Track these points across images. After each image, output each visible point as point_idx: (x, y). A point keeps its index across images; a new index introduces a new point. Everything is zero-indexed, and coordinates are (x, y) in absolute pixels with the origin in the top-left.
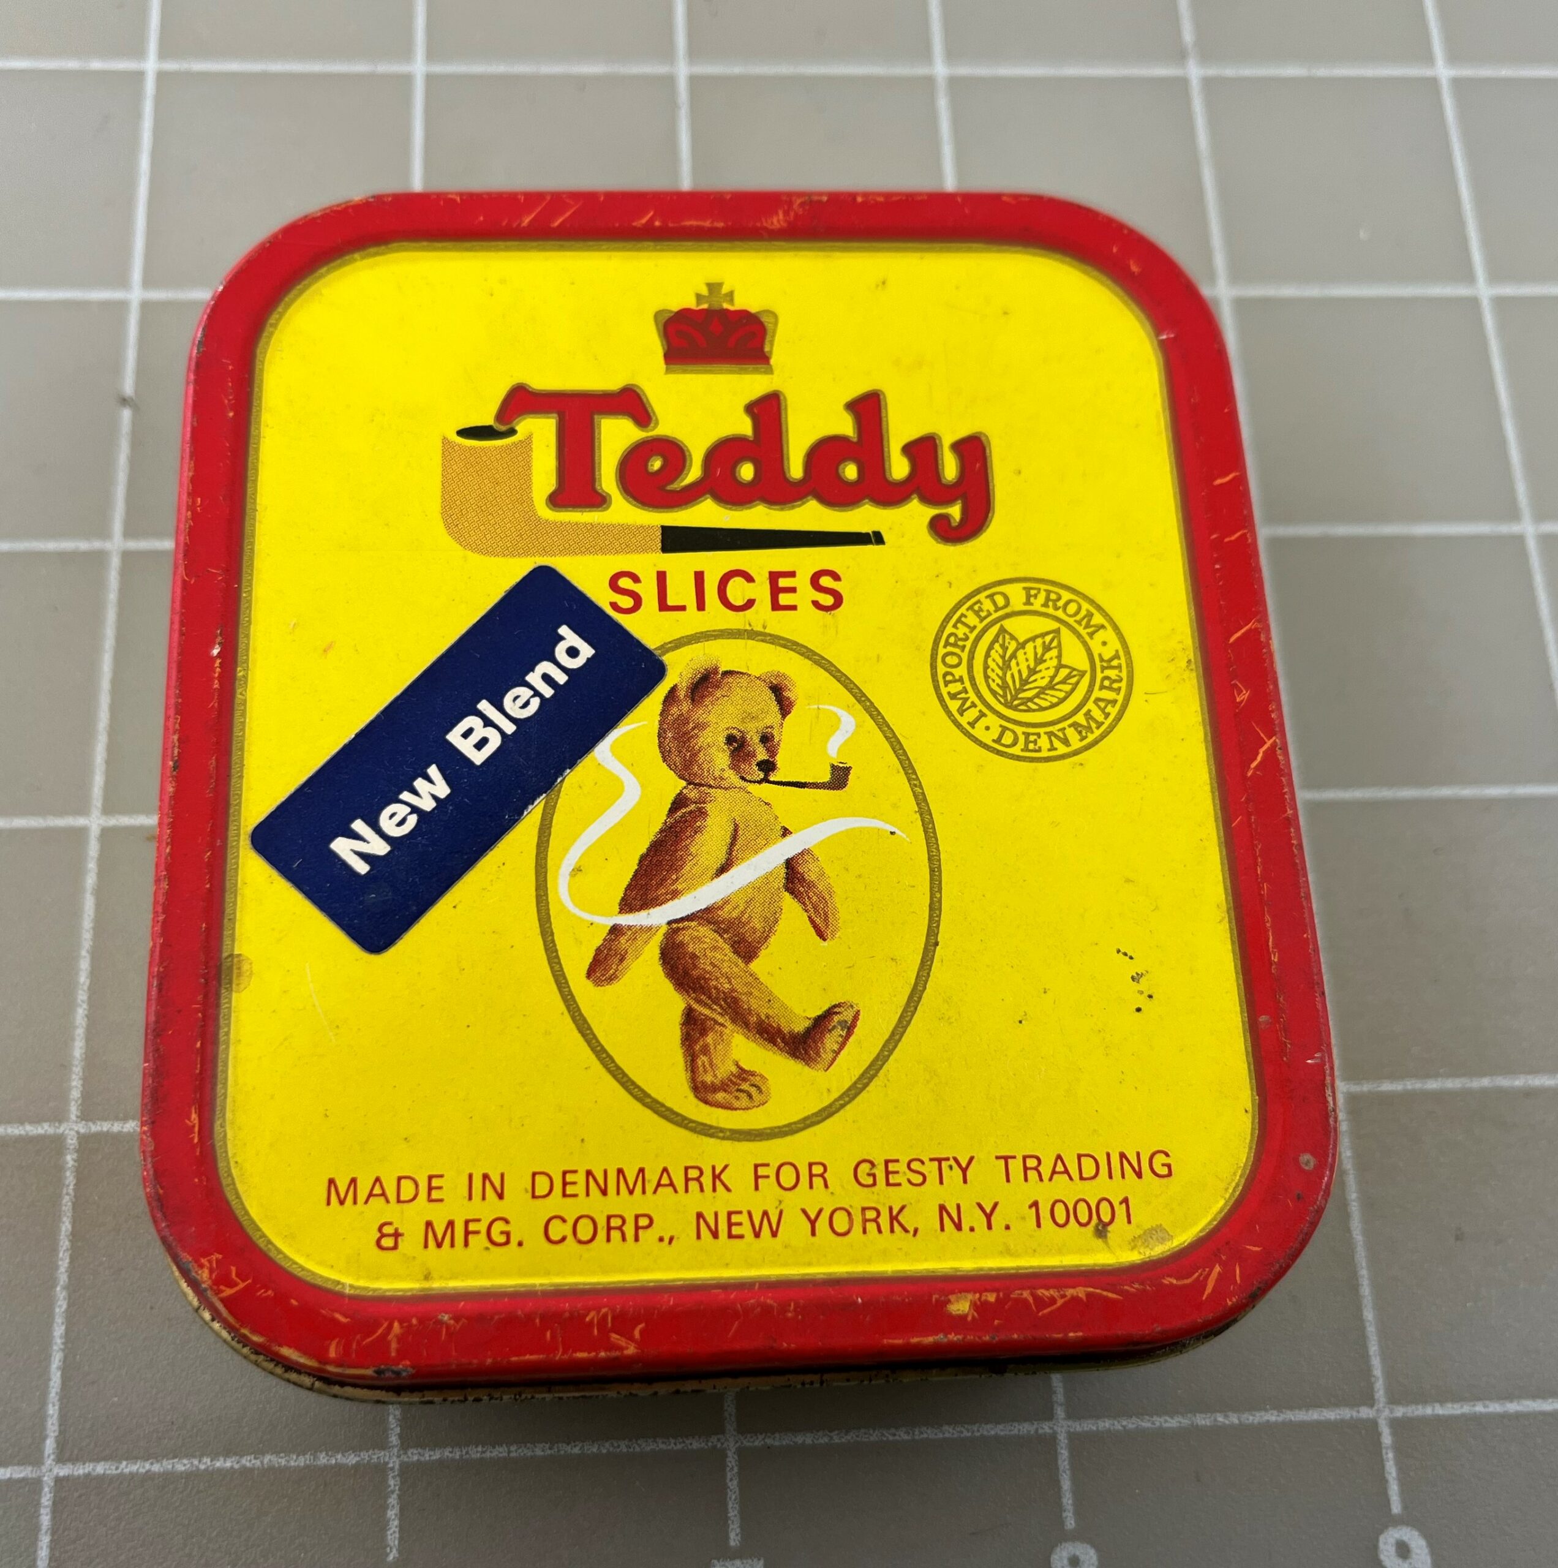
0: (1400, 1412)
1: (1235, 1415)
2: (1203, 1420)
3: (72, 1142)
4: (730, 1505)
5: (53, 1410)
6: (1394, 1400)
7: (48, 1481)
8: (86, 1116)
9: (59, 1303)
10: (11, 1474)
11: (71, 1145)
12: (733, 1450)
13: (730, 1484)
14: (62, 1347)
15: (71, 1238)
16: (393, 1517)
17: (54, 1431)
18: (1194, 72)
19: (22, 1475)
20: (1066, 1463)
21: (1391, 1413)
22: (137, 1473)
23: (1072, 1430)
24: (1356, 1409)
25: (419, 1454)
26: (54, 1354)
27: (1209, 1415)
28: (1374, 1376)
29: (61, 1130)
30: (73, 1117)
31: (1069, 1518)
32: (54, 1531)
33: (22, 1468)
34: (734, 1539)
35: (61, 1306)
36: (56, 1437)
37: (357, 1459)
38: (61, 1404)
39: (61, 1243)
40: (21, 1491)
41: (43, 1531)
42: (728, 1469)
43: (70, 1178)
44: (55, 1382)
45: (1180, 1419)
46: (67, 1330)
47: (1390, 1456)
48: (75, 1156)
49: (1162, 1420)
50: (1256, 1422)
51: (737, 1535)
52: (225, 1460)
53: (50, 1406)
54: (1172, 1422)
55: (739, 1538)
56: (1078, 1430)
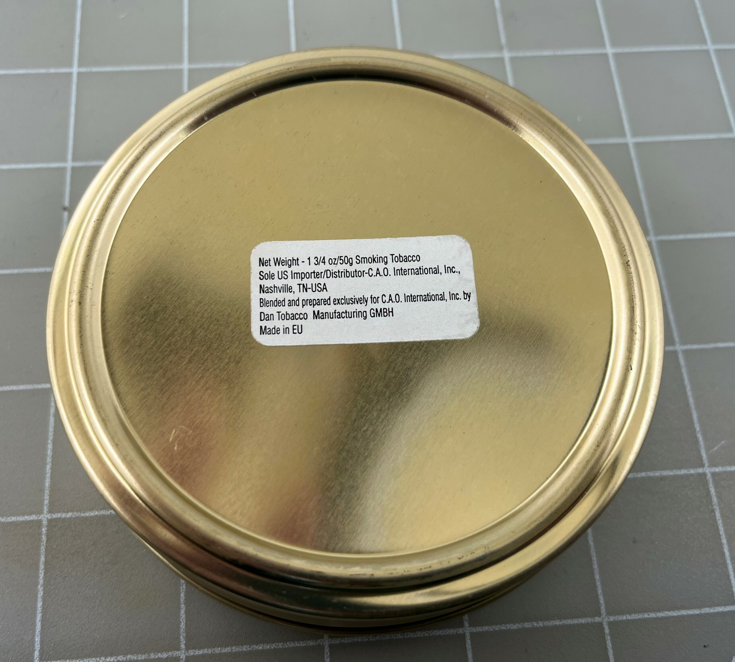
0: (612, 619)
3: (45, 523)
11: (44, 524)
14: (41, 611)
26: (38, 614)
43: (44, 538)
45: (518, 625)
46: (43, 604)
49: (510, 626)
56: (474, 631)
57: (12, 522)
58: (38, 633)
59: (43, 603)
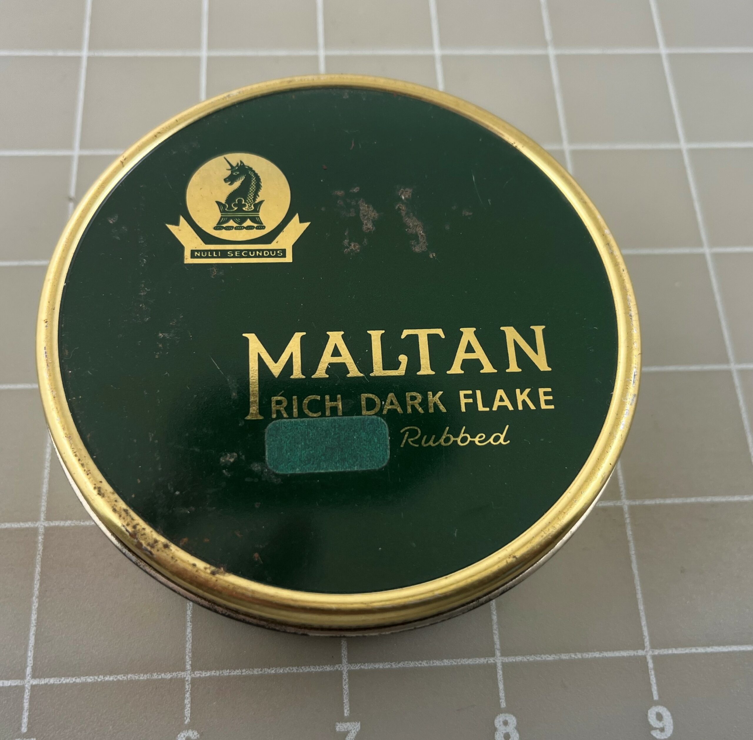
1: (580, 654)
2: (564, 657)
4: (345, 696)
5: (30, 654)
6: (654, 646)
7: (28, 686)
8: (48, 519)
9: (34, 604)
10: (11, 684)
12: (346, 671)
13: (344, 687)
15: (40, 574)
16: (188, 703)
17: (31, 664)
18: (552, 52)
19: (15, 684)
20: (501, 676)
21: (652, 652)
22: (69, 683)
23: (504, 661)
24: (636, 651)
25: (200, 673)
27: (567, 654)
28: (644, 636)
29: (36, 525)
30: (42, 519)
31: (503, 702)
32: (30, 710)
33: (16, 681)
34: (346, 713)
35: (35, 605)
36: (32, 666)
37: (171, 676)
38: (34, 651)
39: (36, 577)
40: (15, 691)
41: (25, 711)
42: (343, 680)
44: (32, 641)
47: (652, 673)
48: (43, 537)
50: (589, 657)
51: (348, 711)
52: (110, 677)
53: (29, 652)
54: (551, 658)
55: (349, 712)
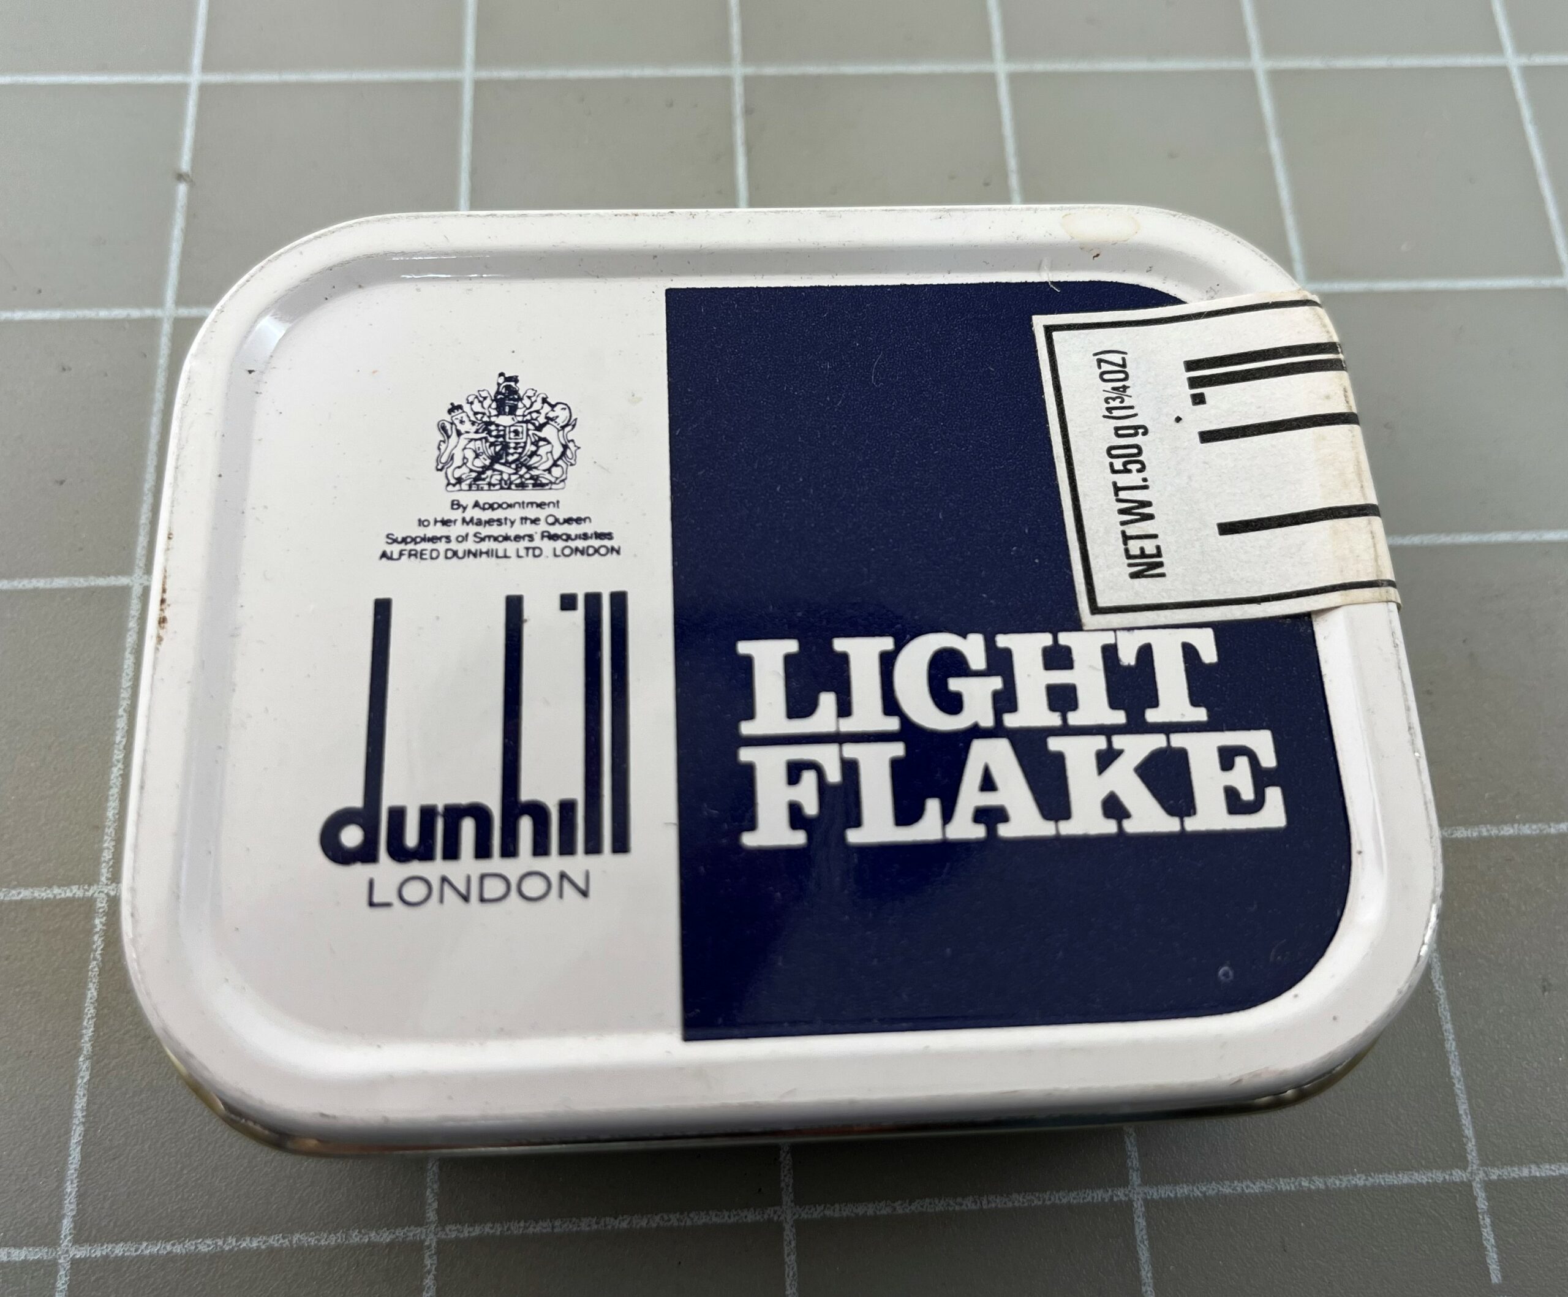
0: (1495, 1174)
1: (1321, 1180)
2: (1285, 1185)
3: (101, 904)
4: (788, 1282)
5: (71, 1188)
6: (1487, 1162)
7: (64, 1263)
9: (81, 1074)
10: (26, 1256)
11: (100, 908)
12: (791, 1223)
13: (787, 1260)
14: (83, 1120)
15: (96, 1004)
17: (72, 1210)
19: (36, 1258)
20: (1144, 1232)
21: (1487, 1175)
22: (157, 1256)
24: (1448, 1172)
25: (458, 1230)
26: (74, 1128)
27: (1292, 1180)
28: (1467, 1137)
33: (38, 1249)
35: (84, 1075)
36: (74, 1216)
37: (394, 1236)
38: (80, 1181)
39: (86, 1011)
40: (35, 1274)
42: (785, 1243)
43: (98, 942)
44: (74, 1158)
45: (1263, 1184)
46: (88, 1102)
47: (1486, 1222)
50: (1344, 1185)
52: (251, 1240)
54: (1254, 1188)
56: (1154, 1197)
57: (21, 901)
58: (73, 1174)
59: (88, 1100)
